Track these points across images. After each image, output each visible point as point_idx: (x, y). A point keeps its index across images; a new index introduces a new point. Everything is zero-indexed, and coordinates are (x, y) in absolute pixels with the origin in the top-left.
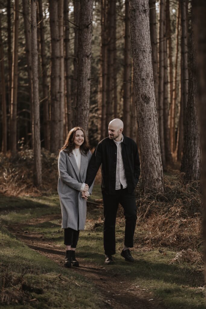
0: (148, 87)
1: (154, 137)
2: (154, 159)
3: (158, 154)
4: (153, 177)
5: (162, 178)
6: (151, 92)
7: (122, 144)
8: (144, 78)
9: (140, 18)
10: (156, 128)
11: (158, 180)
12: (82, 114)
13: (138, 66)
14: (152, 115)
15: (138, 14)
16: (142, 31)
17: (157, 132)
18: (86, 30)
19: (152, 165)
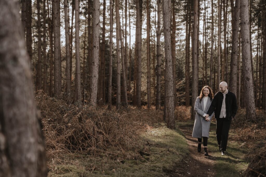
0: (249, 74)
1: (252, 95)
2: (251, 104)
3: (253, 103)
4: (251, 113)
5: (255, 113)
6: (250, 76)
7: (226, 95)
8: (247, 70)
9: (246, 45)
10: (253, 92)
11: (253, 114)
12: (232, 88)
13: (245, 65)
14: (251, 86)
15: (245, 43)
16: (246, 50)
17: (253, 93)
18: (234, 54)
19: (250, 107)
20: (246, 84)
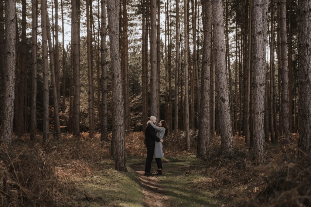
0: (224, 93)
1: (228, 122)
2: (228, 134)
3: (230, 132)
4: (227, 145)
5: (233, 146)
6: (226, 96)
8: (222, 88)
9: (220, 54)
10: (229, 117)
11: (230, 147)
12: (204, 110)
13: (219, 81)
14: (227, 109)
15: (218, 52)
16: (221, 61)
17: (230, 119)
18: (206, 64)
19: (227, 138)
20: (221, 106)
